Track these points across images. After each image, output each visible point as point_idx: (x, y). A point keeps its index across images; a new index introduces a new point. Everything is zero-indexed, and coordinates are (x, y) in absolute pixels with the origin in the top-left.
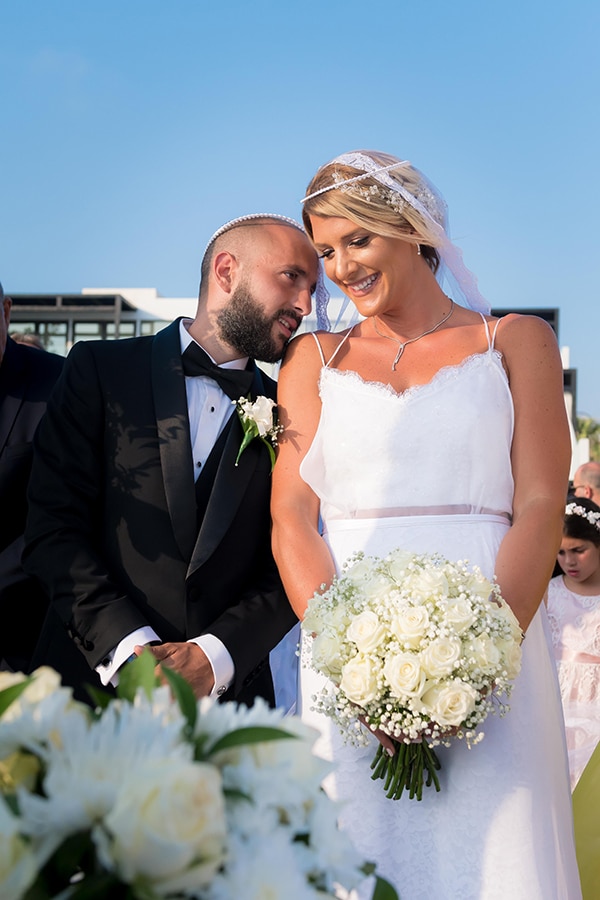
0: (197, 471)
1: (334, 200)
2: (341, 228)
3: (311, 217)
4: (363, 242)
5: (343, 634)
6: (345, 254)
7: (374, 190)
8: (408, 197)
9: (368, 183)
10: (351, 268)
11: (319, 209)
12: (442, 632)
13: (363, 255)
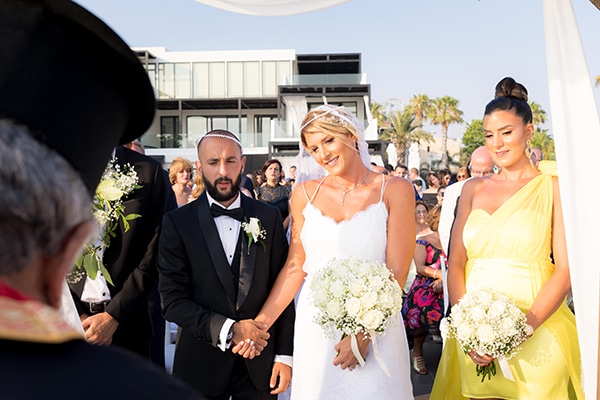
0: (230, 260)
1: (316, 124)
2: (320, 136)
3: (306, 135)
4: (331, 140)
5: (328, 290)
6: (324, 148)
7: (333, 118)
8: (347, 120)
9: (329, 115)
10: (328, 154)
11: (310, 130)
12: (370, 290)
13: (333, 147)
